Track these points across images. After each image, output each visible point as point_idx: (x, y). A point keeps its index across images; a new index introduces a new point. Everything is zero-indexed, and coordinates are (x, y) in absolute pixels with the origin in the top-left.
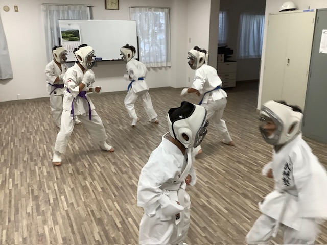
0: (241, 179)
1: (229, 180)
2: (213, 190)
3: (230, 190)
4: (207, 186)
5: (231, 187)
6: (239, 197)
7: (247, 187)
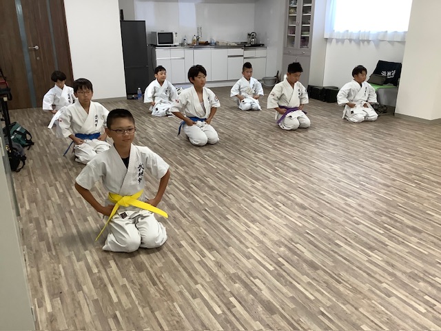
0: (308, 229)
1: (326, 227)
2: (345, 212)
3: (322, 213)
4: (356, 218)
5: (322, 217)
6: (310, 204)
7: (299, 217)
